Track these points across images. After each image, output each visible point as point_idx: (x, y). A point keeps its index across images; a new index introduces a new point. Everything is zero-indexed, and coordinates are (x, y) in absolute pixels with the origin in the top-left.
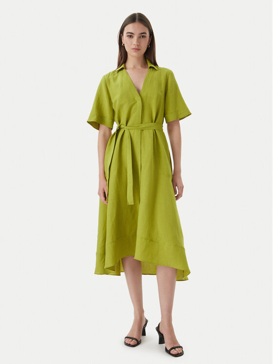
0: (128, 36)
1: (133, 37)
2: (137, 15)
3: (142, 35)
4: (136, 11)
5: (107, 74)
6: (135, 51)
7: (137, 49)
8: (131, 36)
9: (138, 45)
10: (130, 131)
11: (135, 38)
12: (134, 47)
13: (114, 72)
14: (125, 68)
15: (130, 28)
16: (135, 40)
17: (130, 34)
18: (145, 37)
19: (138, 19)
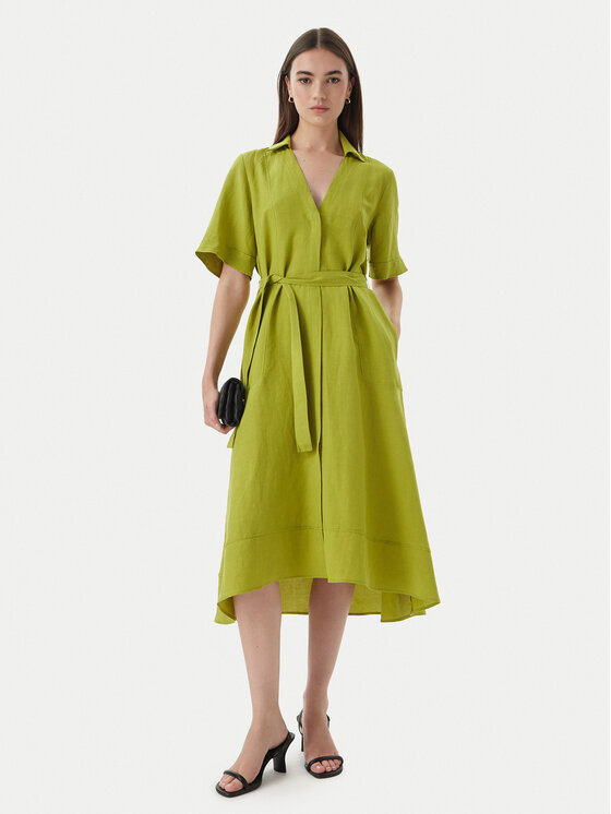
0: (300, 80)
1: (311, 82)
2: (319, 34)
3: (332, 78)
4: (318, 26)
5: (248, 154)
6: (318, 114)
7: (322, 109)
8: (306, 79)
9: (322, 99)
10: (296, 288)
11: (317, 83)
12: (315, 103)
13: (264, 151)
14: (291, 146)
15: (304, 62)
16: (315, 89)
17: (304, 76)
18: (339, 80)
19: (323, 41)
